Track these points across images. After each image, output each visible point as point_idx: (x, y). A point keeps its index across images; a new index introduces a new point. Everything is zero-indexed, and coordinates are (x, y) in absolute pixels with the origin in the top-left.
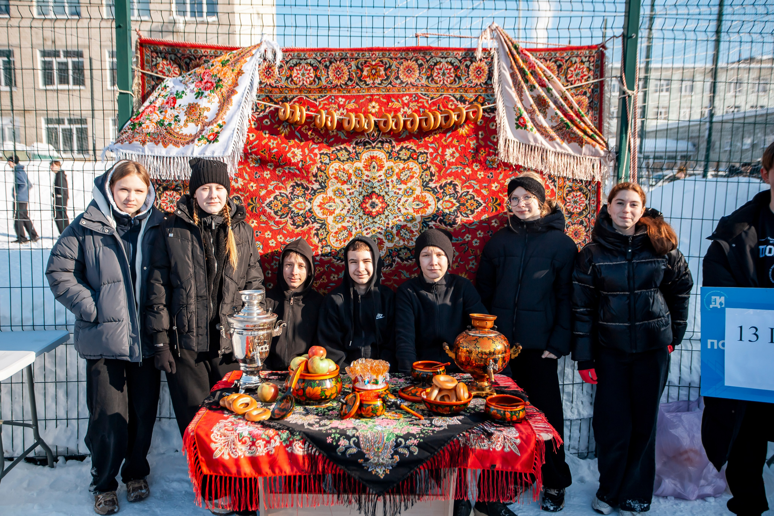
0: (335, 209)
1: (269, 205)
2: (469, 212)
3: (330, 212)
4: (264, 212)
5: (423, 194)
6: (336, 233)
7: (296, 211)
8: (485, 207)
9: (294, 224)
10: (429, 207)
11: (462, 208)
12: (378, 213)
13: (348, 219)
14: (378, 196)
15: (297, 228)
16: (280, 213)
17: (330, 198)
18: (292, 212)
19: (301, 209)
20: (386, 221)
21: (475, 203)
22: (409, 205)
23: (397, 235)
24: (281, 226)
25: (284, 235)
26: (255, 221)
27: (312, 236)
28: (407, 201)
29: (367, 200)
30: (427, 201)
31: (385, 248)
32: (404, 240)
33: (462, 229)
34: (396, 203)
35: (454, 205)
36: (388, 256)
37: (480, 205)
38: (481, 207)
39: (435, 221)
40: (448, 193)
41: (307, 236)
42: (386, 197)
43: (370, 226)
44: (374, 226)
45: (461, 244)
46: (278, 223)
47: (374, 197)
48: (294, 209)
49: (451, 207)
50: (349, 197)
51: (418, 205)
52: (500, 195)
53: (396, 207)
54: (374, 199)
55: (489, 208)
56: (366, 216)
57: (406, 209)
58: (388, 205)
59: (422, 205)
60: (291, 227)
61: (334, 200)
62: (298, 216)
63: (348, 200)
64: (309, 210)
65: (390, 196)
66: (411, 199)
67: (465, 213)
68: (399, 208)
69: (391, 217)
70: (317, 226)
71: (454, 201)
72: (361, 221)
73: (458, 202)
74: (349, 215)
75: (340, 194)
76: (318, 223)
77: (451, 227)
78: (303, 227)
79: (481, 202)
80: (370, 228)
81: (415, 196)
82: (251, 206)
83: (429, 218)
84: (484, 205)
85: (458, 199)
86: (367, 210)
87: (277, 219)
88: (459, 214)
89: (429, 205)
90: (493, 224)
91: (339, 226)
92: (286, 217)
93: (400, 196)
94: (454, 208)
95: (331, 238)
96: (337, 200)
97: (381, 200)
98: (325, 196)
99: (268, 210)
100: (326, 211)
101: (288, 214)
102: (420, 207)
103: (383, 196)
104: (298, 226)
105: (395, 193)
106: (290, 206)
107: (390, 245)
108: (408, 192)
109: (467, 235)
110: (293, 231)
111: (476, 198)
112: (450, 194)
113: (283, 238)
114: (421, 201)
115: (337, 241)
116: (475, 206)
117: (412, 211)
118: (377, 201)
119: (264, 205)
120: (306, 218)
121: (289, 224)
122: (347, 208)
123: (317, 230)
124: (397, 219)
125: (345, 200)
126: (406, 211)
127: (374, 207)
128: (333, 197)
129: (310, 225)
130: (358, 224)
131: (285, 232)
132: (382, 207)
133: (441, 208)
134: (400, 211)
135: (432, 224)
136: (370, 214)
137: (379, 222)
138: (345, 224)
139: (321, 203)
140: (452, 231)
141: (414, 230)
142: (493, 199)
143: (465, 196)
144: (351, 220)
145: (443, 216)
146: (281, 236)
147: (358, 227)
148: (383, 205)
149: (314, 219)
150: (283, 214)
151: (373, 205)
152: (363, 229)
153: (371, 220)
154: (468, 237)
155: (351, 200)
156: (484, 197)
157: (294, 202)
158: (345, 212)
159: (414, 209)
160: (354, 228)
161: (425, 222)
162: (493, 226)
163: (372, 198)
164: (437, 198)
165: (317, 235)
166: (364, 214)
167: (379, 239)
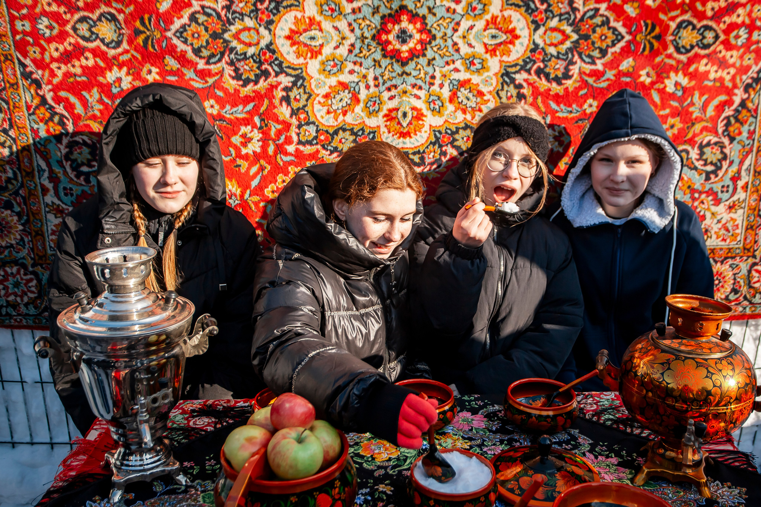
0: (322, 46)
1: (181, 32)
2: (596, 53)
3: (312, 51)
4: (171, 50)
5: (506, 13)
6: (327, 96)
7: (240, 48)
8: (629, 43)
9: (238, 76)
10: (517, 42)
11: (583, 44)
12: (413, 54)
13: (350, 66)
14: (413, 17)
15: (244, 85)
16: (205, 53)
17: (312, 21)
18: (232, 50)
19: (250, 45)
20: (430, 70)
21: (610, 34)
22: (477, 37)
23: (451, 101)
24: (211, 81)
25: (218, 100)
26: (154, 70)
27: (276, 102)
28: (471, 28)
29: (390, 26)
30: (513, 30)
31: (426, 128)
32: (464, 112)
33: (580, 88)
34: (449, 32)
35: (566, 37)
36: (434, 144)
37: (619, 37)
38: (622, 44)
39: (529, 72)
40: (556, 11)
41: (266, 102)
42: (430, 20)
43: (397, 81)
44: (404, 82)
45: (579, 119)
46: (203, 74)
47: (404, 18)
48: (234, 43)
49: (562, 42)
50: (351, 18)
51: (494, 37)
52: (662, 16)
53: (450, 43)
54: (405, 24)
55: (638, 44)
56: (388, 61)
57: (470, 45)
58: (434, 37)
59: (503, 37)
60: (231, 84)
61: (319, 24)
62: (245, 58)
63: (350, 25)
64: (268, 46)
65: (439, 16)
66: (480, 24)
67: (589, 56)
68: (455, 44)
69: (439, 62)
70: (285, 81)
71: (568, 30)
72: (378, 71)
73: (575, 31)
74: (352, 58)
75: (333, 10)
76: (287, 74)
77: (559, 83)
78: (256, 83)
79: (623, 31)
80: (396, 87)
81: (488, 17)
82: (143, 36)
83: (516, 65)
84: (628, 38)
85: (576, 25)
86: (390, 48)
87: (201, 65)
88: (576, 58)
89: (517, 37)
90: (642, 79)
91: (333, 81)
92: (220, 60)
93: (457, 18)
94: (568, 44)
95: (317, 107)
96: (327, 25)
97: (418, 25)
98: (299, 15)
99: (181, 46)
100: (302, 48)
101: (223, 54)
102: (498, 41)
103: (424, 17)
104: (246, 82)
105: (448, 10)
106: (226, 36)
107: (436, 121)
108: (474, 9)
109: (590, 101)
110: (237, 91)
111: (613, 24)
112: (561, 15)
113: (217, 107)
114: (500, 29)
115: (328, 112)
116: (609, 41)
117: (482, 50)
118: (411, 27)
119: (169, 34)
120: (261, 63)
121: (226, 77)
122: (347, 43)
123: (287, 89)
124: (452, 67)
125: (343, 25)
126: (469, 50)
127: (404, 42)
128: (318, 18)
129: (272, 80)
130: (370, 77)
131: (220, 93)
132: (421, 41)
133: (542, 45)
134: (458, 51)
135: (520, 78)
136: (395, 55)
137: (414, 73)
138: (345, 78)
139: (292, 31)
140: (562, 93)
141: (484, 89)
142: (647, 25)
143: (592, 17)
144: (357, 68)
145: (543, 61)
146: (212, 102)
147: (371, 83)
148: (424, 36)
149: (280, 65)
150: (213, 56)
151: (403, 36)
152: (382, 88)
153: (398, 68)
154: (591, 106)
155: (355, 25)
156: (628, 22)
157: (233, 29)
158: (343, 51)
159: (485, 45)
160: (362, 85)
161: (507, 74)
162: (643, 84)
163: (399, 21)
164: (533, 22)
165: (286, 99)
166: (384, 56)
167: (414, 109)
